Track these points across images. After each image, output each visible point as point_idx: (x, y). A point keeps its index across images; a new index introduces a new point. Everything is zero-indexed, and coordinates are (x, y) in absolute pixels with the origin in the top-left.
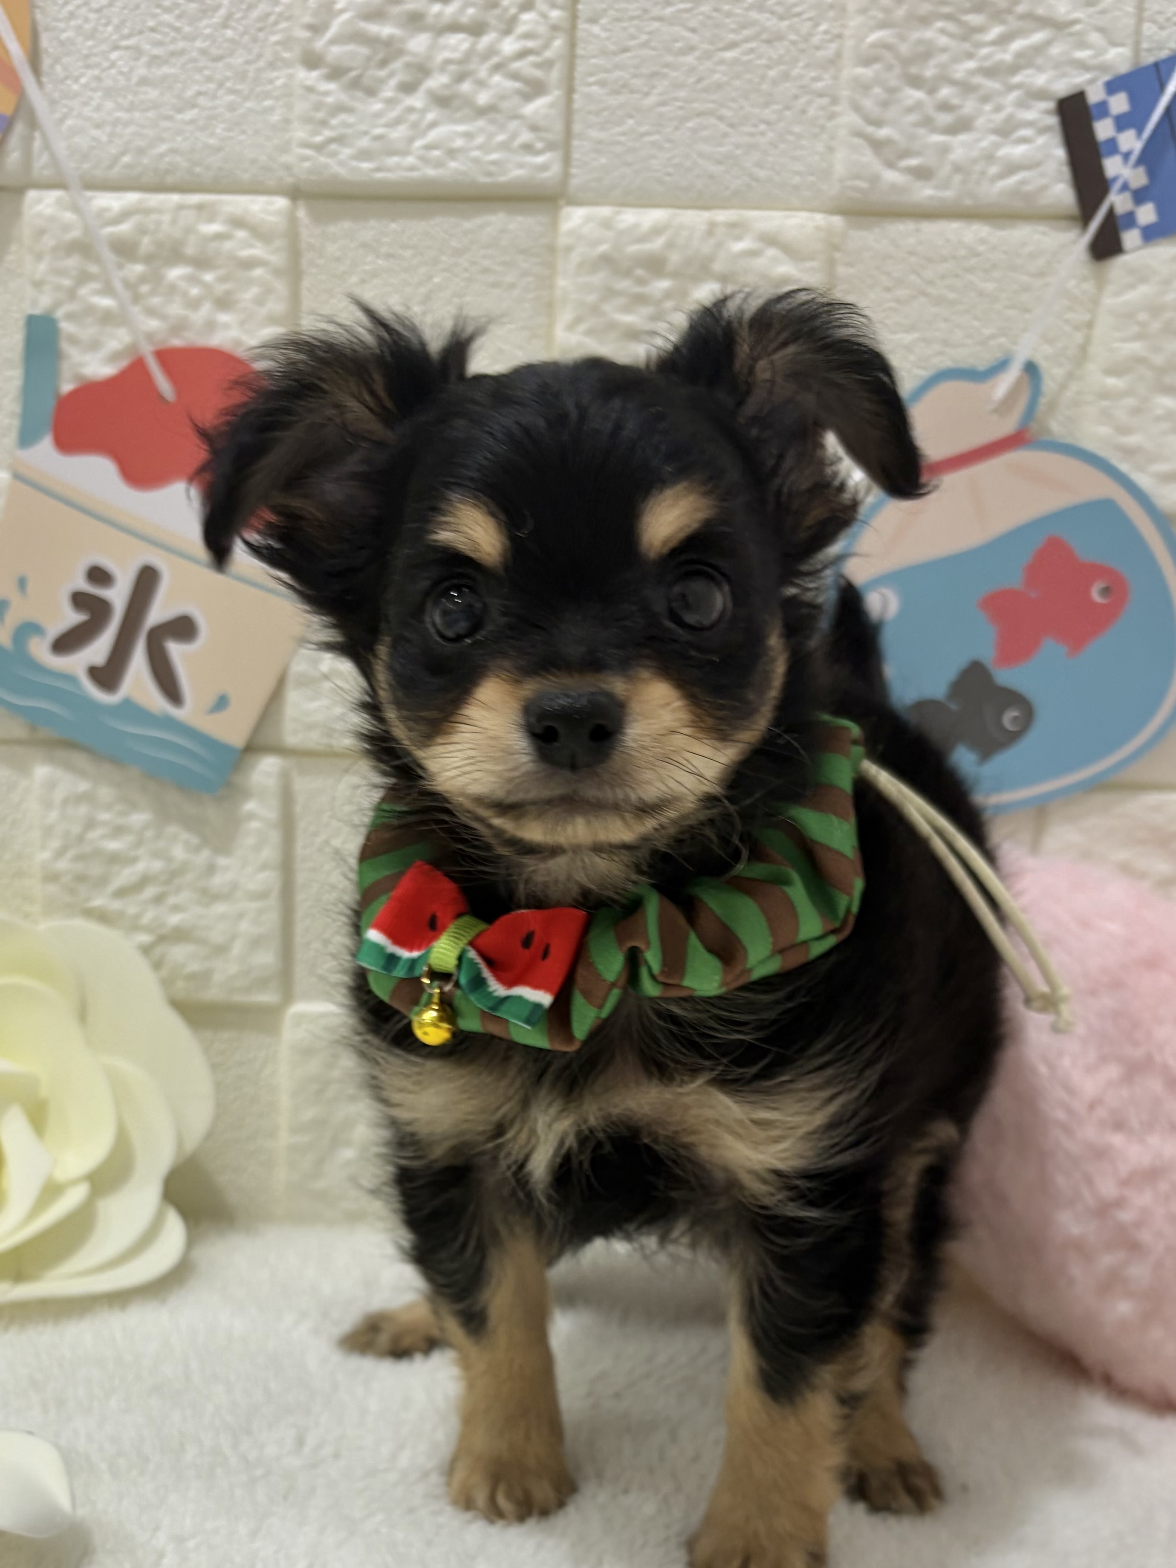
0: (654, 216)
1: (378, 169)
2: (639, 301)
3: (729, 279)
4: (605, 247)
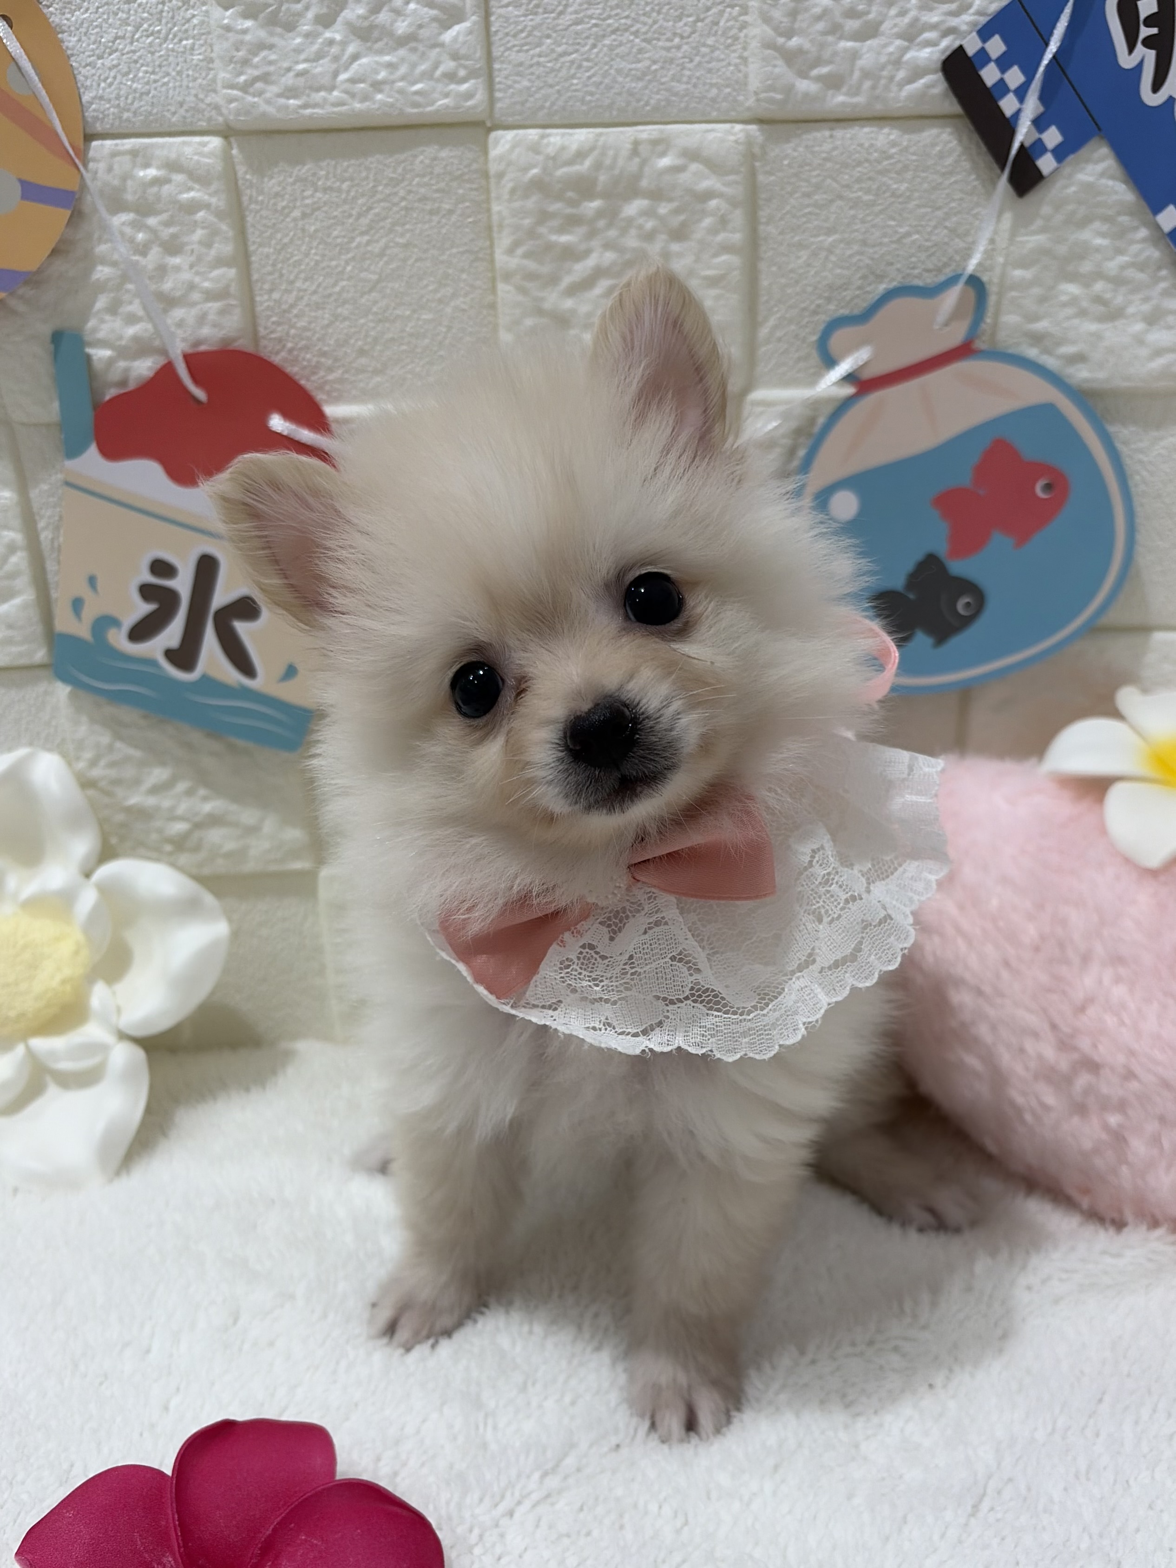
0: (579, 137)
1: (305, 106)
2: (572, 222)
3: (657, 195)
4: (535, 171)
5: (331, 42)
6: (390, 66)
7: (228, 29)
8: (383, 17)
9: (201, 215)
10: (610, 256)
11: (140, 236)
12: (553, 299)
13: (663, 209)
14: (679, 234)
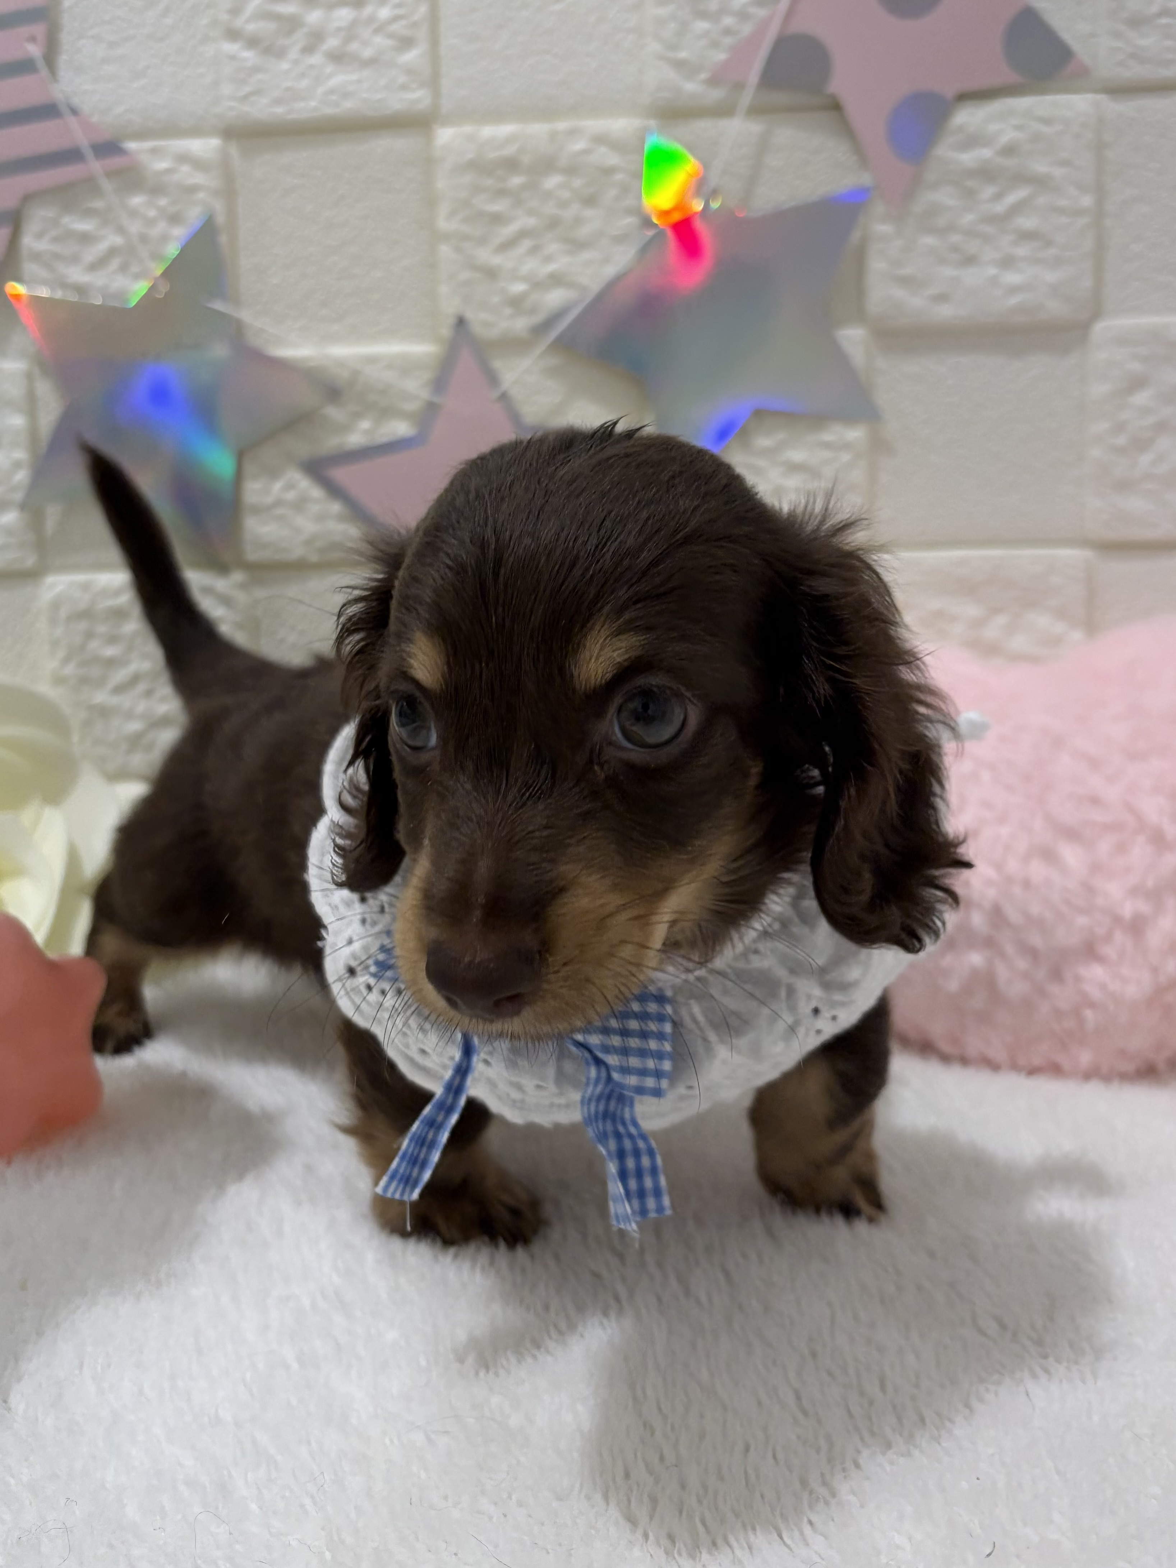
0: (506, 129)
1: (290, 112)
2: (501, 193)
3: (571, 171)
4: (470, 156)
5: (311, 67)
6: (359, 81)
7: (233, 58)
8: (354, 47)
9: (201, 195)
10: (531, 222)
11: (152, 213)
12: (485, 256)
13: (577, 183)
14: (590, 201)
